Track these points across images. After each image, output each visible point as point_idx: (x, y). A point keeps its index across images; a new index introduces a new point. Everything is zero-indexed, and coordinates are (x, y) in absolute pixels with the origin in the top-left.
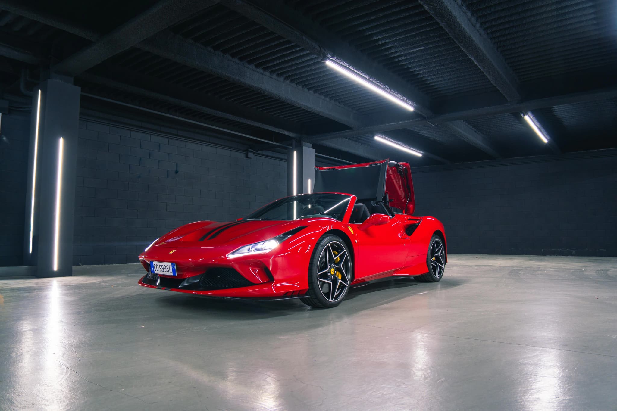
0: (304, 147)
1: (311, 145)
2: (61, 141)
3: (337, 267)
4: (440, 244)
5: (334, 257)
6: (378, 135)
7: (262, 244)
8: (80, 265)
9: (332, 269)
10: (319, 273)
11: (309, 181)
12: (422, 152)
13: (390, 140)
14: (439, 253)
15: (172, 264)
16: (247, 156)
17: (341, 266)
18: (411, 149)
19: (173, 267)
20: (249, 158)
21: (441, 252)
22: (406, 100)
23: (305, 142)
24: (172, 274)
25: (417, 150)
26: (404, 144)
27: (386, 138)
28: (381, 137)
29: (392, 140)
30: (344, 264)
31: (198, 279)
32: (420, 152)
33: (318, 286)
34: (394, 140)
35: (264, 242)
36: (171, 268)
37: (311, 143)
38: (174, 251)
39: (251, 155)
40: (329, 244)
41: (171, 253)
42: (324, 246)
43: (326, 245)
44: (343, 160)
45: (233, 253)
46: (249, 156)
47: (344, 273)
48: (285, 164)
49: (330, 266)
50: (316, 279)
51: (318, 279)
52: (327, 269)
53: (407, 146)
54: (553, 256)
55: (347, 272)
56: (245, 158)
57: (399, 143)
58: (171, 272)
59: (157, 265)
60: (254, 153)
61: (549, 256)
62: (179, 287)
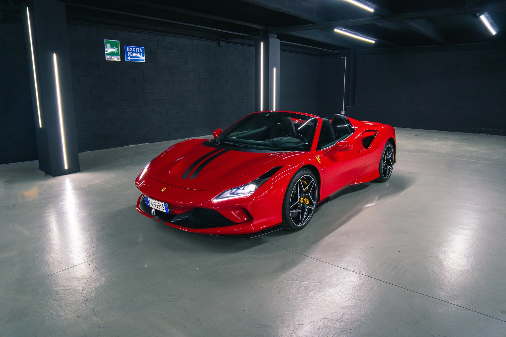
0: (270, 39)
1: (276, 36)
2: (55, 56)
3: (305, 195)
4: (391, 149)
5: (303, 189)
6: (338, 28)
7: (242, 189)
8: (85, 152)
9: (302, 199)
10: (291, 206)
11: (275, 69)
12: (375, 39)
13: (348, 31)
14: (390, 157)
15: (165, 204)
16: (219, 45)
17: (309, 195)
18: (366, 37)
19: (165, 206)
20: (221, 46)
21: (392, 155)
22: (368, 3)
23: (271, 34)
24: (165, 211)
25: (370, 38)
26: (360, 34)
27: (345, 29)
28: (340, 29)
29: (350, 31)
30: (312, 192)
31: (187, 216)
32: (373, 39)
33: (290, 217)
34: (351, 31)
35: (244, 187)
36: (164, 206)
37: (276, 34)
38: (165, 188)
39: (222, 43)
40: (300, 179)
41: (163, 190)
42: (295, 182)
43: (298, 181)
44: (304, 45)
45: (217, 198)
46: (221, 45)
47: (311, 199)
48: (253, 49)
49: (300, 196)
50: (288, 213)
51: (290, 212)
52: (298, 200)
53: (363, 36)
54: (481, 134)
55: (313, 198)
56: (218, 47)
57: (356, 33)
58: (164, 210)
59: (151, 201)
60: (225, 41)
61: (478, 134)
62: (172, 221)
